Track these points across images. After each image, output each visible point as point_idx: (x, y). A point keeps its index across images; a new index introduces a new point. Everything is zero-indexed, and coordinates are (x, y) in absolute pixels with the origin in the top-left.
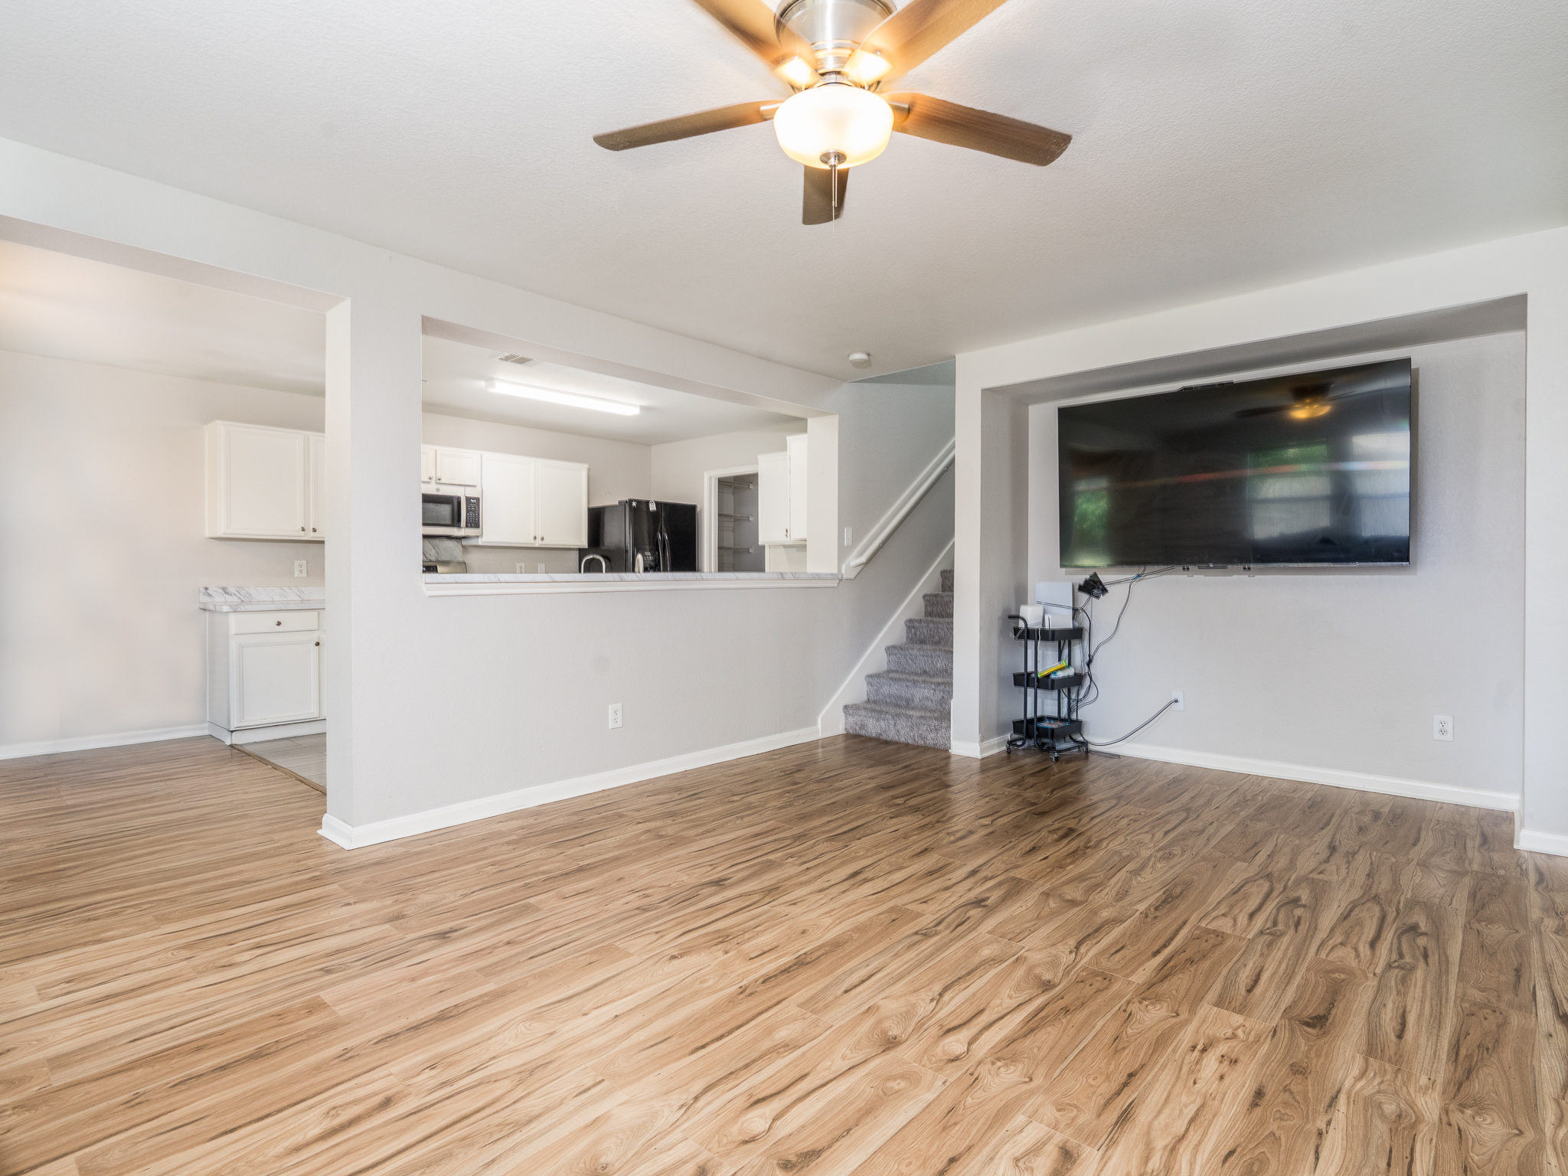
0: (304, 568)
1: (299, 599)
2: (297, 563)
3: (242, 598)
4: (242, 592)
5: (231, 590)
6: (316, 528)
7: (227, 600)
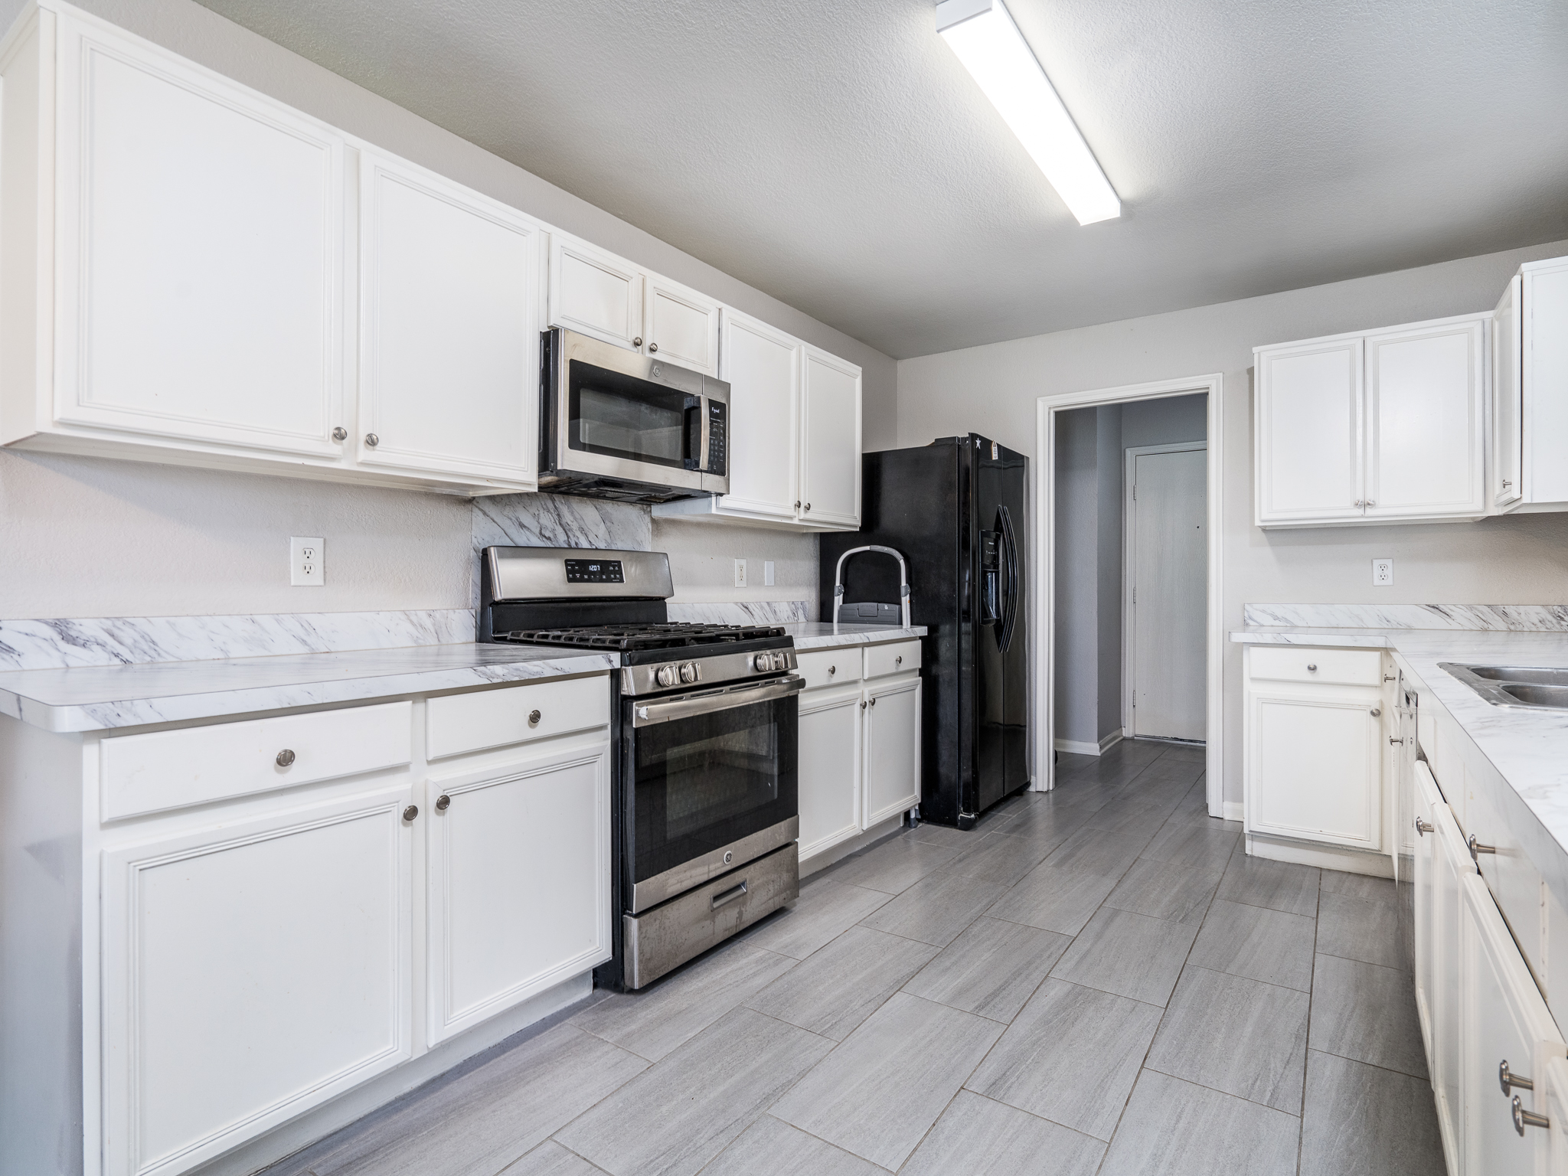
0: (317, 560)
1: (304, 650)
2: (296, 545)
3: (127, 655)
4: (127, 635)
5: (89, 628)
6: (377, 433)
7: (72, 662)
